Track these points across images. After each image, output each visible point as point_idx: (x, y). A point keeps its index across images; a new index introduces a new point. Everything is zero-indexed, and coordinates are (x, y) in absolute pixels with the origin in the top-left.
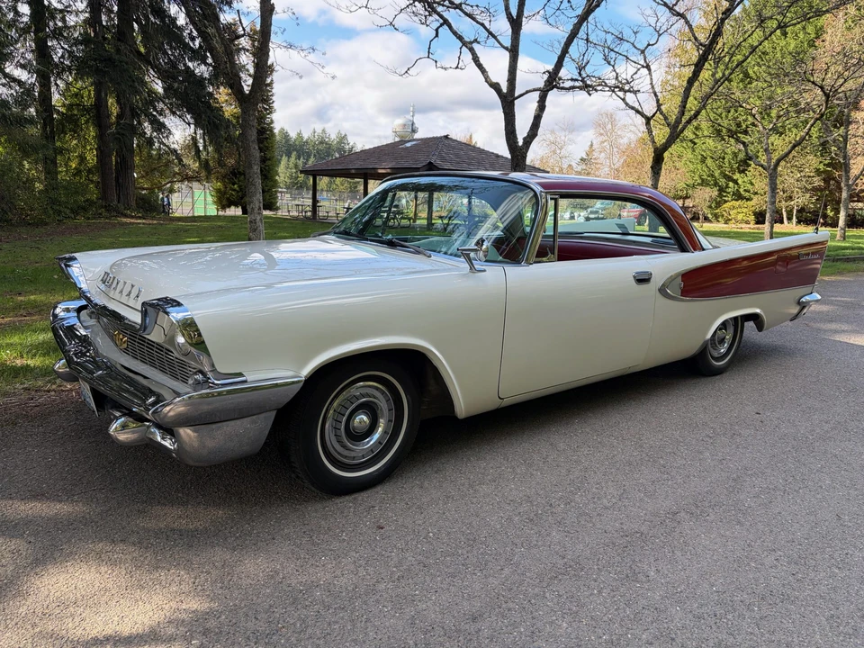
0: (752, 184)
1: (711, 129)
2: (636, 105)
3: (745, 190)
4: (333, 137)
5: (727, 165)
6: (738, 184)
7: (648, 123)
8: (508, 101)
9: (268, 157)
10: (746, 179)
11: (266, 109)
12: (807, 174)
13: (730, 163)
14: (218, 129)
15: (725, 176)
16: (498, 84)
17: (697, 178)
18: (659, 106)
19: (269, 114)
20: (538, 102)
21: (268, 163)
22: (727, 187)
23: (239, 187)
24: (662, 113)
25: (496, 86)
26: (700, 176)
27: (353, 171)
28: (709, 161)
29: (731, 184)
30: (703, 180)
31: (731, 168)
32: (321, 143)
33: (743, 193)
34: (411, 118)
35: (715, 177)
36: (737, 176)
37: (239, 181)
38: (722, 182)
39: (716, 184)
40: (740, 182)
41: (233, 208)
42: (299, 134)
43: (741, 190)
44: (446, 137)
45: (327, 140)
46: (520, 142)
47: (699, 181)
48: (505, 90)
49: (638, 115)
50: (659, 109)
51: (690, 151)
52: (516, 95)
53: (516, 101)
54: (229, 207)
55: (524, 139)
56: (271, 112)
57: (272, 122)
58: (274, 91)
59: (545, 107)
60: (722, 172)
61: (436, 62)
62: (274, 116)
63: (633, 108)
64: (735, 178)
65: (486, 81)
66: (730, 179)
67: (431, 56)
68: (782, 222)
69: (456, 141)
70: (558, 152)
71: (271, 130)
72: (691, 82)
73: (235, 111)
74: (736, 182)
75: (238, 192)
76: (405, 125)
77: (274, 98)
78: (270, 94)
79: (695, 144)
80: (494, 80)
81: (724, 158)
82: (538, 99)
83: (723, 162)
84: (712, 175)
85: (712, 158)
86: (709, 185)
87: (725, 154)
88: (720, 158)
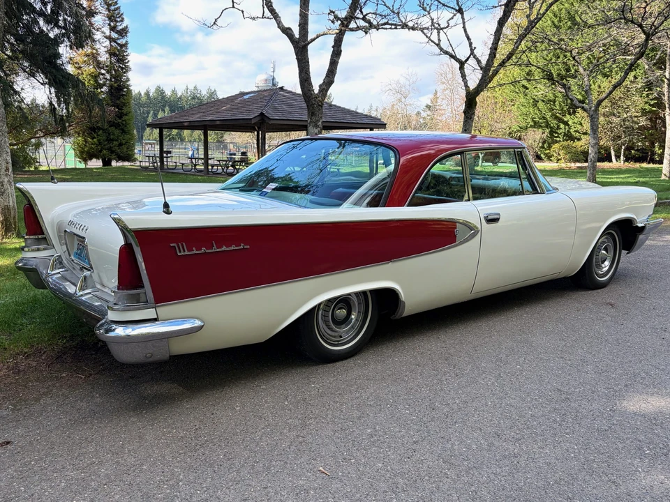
0: (581, 124)
2: (450, 50)
3: (575, 131)
4: (204, 92)
5: (558, 107)
6: (568, 125)
7: (462, 68)
8: (301, 47)
9: (125, 112)
10: (576, 120)
11: (122, 68)
12: (634, 114)
13: (560, 106)
14: (64, 87)
15: (556, 118)
16: (290, 29)
17: (529, 120)
18: (472, 50)
19: (124, 73)
20: (333, 47)
21: (125, 118)
22: (558, 128)
23: (98, 140)
24: (475, 57)
25: (287, 32)
26: (533, 119)
28: (541, 105)
29: (562, 126)
30: (535, 122)
31: (562, 110)
32: (194, 98)
33: (574, 134)
34: (272, 74)
35: (547, 119)
36: (567, 118)
37: (98, 135)
38: (554, 123)
39: (548, 126)
40: (570, 123)
41: (94, 160)
42: (174, 92)
43: (572, 131)
44: (283, 88)
45: (198, 95)
46: (316, 90)
47: (532, 124)
48: (297, 36)
49: (452, 60)
50: (472, 53)
51: (521, 95)
52: (309, 39)
53: (310, 47)
54: (91, 159)
55: (320, 86)
56: (127, 71)
57: (128, 80)
58: (129, 51)
59: (341, 51)
60: (553, 115)
61: (243, 12)
62: (130, 75)
63: (446, 53)
64: (565, 119)
65: (279, 27)
66: (561, 121)
67: (235, 5)
68: (610, 161)
69: (291, 92)
70: (403, 100)
71: (128, 87)
72: (502, 23)
73: (92, 70)
74: (566, 123)
75: (97, 146)
76: (266, 80)
77: (129, 58)
78: (125, 54)
79: (527, 88)
80: (286, 25)
81: (554, 102)
82: (333, 44)
83: (554, 105)
84: (544, 117)
85: (543, 101)
86: (541, 127)
87: (556, 97)
88: (551, 101)
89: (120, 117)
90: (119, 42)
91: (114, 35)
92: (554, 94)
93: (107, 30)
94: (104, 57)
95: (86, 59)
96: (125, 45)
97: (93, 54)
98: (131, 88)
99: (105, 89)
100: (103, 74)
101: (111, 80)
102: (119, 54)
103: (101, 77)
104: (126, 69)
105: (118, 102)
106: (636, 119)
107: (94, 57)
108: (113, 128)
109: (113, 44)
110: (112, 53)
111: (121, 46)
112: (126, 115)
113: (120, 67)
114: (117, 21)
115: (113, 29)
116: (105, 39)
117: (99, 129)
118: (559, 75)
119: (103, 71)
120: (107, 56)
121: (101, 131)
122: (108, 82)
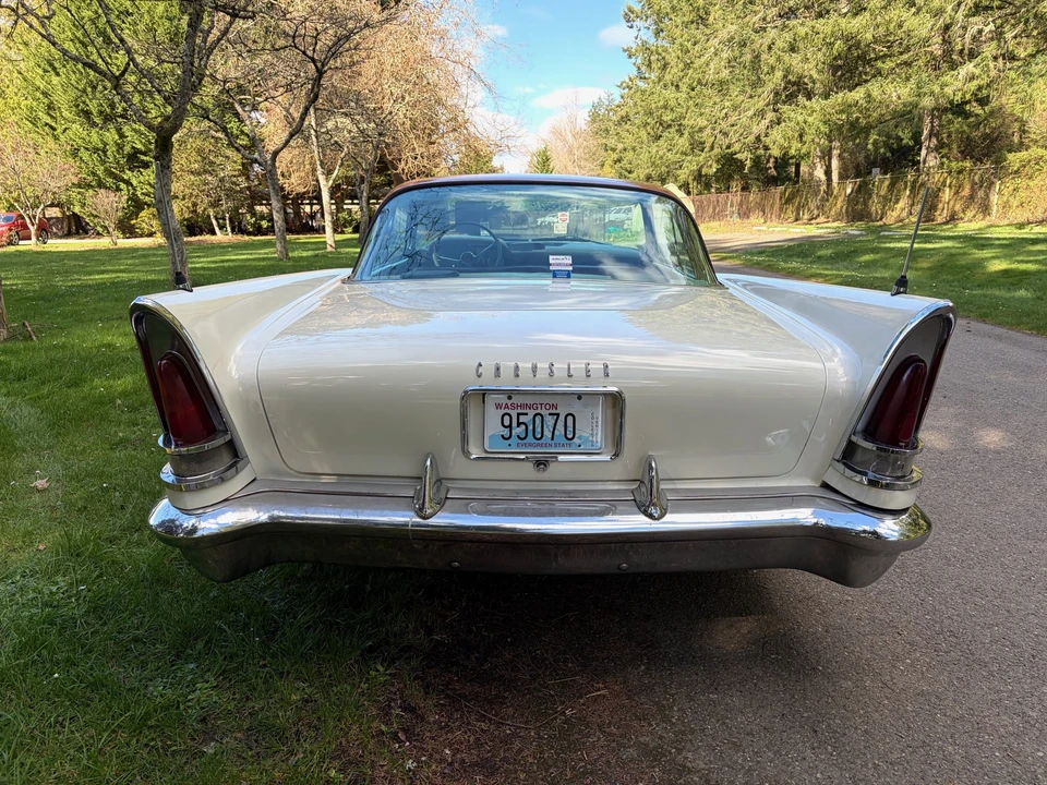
1: (74, 109)
3: (143, 194)
5: (111, 160)
6: (132, 185)
12: (231, 173)
13: (114, 157)
15: (111, 174)
28: (85, 155)
29: (123, 186)
31: (118, 163)
33: (142, 197)
35: (98, 176)
36: (128, 175)
38: (109, 181)
40: (135, 182)
43: (139, 193)
51: (49, 139)
60: (106, 170)
64: (126, 177)
66: (120, 179)
68: (213, 233)
74: (128, 183)
81: (105, 152)
83: (105, 155)
84: (92, 173)
85: (87, 149)
86: (92, 187)
87: (105, 144)
88: (98, 149)
92: (102, 140)
106: (234, 179)
118: (101, 113)
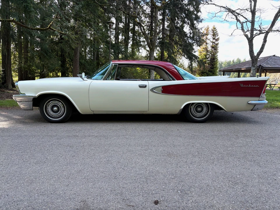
8: (250, 41)
9: (215, 67)
11: (216, 52)
16: (247, 35)
19: (216, 53)
20: (264, 39)
21: (214, 69)
27: (234, 70)
44: (274, 56)
46: (255, 55)
48: (249, 37)
55: (257, 53)
56: (217, 53)
57: (217, 56)
62: (218, 54)
73: (205, 53)
77: (218, 48)
89: (213, 69)
90: (216, 43)
91: (214, 41)
93: (212, 40)
94: (210, 49)
95: (203, 50)
96: (217, 44)
97: (206, 48)
98: (218, 59)
99: (209, 59)
100: (209, 54)
101: (211, 56)
102: (215, 47)
103: (208, 55)
104: (217, 52)
105: (213, 63)
107: (206, 49)
108: (210, 72)
109: (213, 44)
110: (212, 47)
111: (216, 44)
112: (215, 68)
113: (215, 52)
114: (215, 36)
115: (214, 39)
116: (211, 43)
117: (205, 72)
119: (209, 53)
120: (211, 48)
121: (205, 73)
122: (210, 57)
